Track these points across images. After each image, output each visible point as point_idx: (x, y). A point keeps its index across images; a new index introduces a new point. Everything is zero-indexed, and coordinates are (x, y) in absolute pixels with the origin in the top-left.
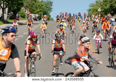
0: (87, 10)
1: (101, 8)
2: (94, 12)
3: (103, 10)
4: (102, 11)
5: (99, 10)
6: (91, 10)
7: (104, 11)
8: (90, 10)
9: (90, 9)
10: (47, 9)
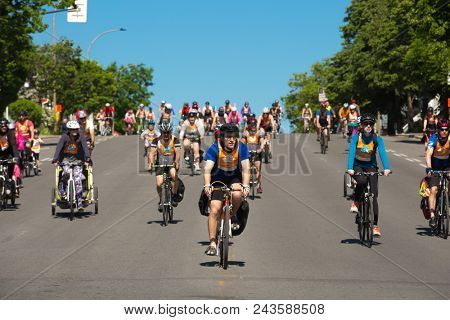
1: (329, 88)
3: (337, 95)
4: (332, 98)
5: (322, 97)
6: (298, 97)
7: (337, 99)
8: (292, 99)
9: (293, 93)
10: (131, 96)
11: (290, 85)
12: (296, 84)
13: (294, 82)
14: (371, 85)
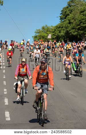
0: (33, 37)
1: (53, 34)
2: (40, 39)
3: (56, 37)
5: (49, 37)
6: (38, 36)
7: (55, 38)
8: (36, 37)
9: (36, 35)
11: (35, 33)
12: (37, 32)
13: (36, 32)
14: (71, 34)
